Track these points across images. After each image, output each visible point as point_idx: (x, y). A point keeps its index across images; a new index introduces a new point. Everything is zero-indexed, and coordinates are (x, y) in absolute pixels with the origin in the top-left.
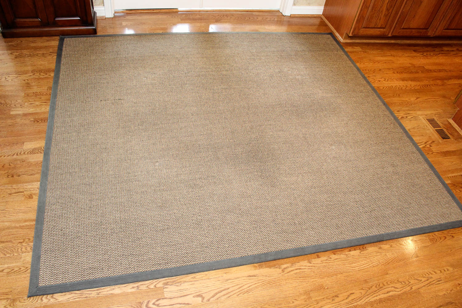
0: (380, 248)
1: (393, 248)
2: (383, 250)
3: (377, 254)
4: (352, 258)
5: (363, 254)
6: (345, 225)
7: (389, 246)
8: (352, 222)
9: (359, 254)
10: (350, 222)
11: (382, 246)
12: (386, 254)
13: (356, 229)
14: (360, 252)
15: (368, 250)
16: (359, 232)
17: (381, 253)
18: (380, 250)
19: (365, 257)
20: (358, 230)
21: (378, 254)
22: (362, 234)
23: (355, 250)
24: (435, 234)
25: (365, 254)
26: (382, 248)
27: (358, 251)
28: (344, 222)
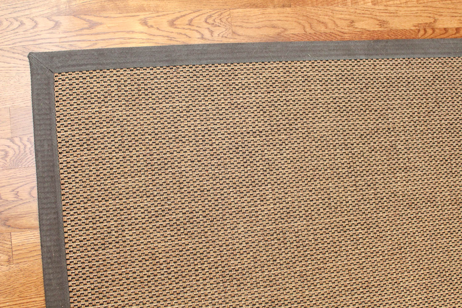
0: (382, 23)
1: (348, 17)
2: (378, 18)
3: (396, 8)
4: (457, 11)
5: (430, 15)
6: (455, 98)
7: (357, 25)
8: (436, 104)
9: (440, 18)
10: (441, 104)
11: (377, 28)
12: (373, 7)
13: (432, 82)
14: (435, 21)
15: (416, 23)
16: (426, 73)
17: (386, 11)
18: (384, 19)
19: (426, 9)
20: (427, 78)
21: (392, 9)
22: (420, 65)
23: (445, 29)
24: (202, 38)
25: (426, 15)
26: (377, 22)
27: (441, 26)
28: (456, 107)
